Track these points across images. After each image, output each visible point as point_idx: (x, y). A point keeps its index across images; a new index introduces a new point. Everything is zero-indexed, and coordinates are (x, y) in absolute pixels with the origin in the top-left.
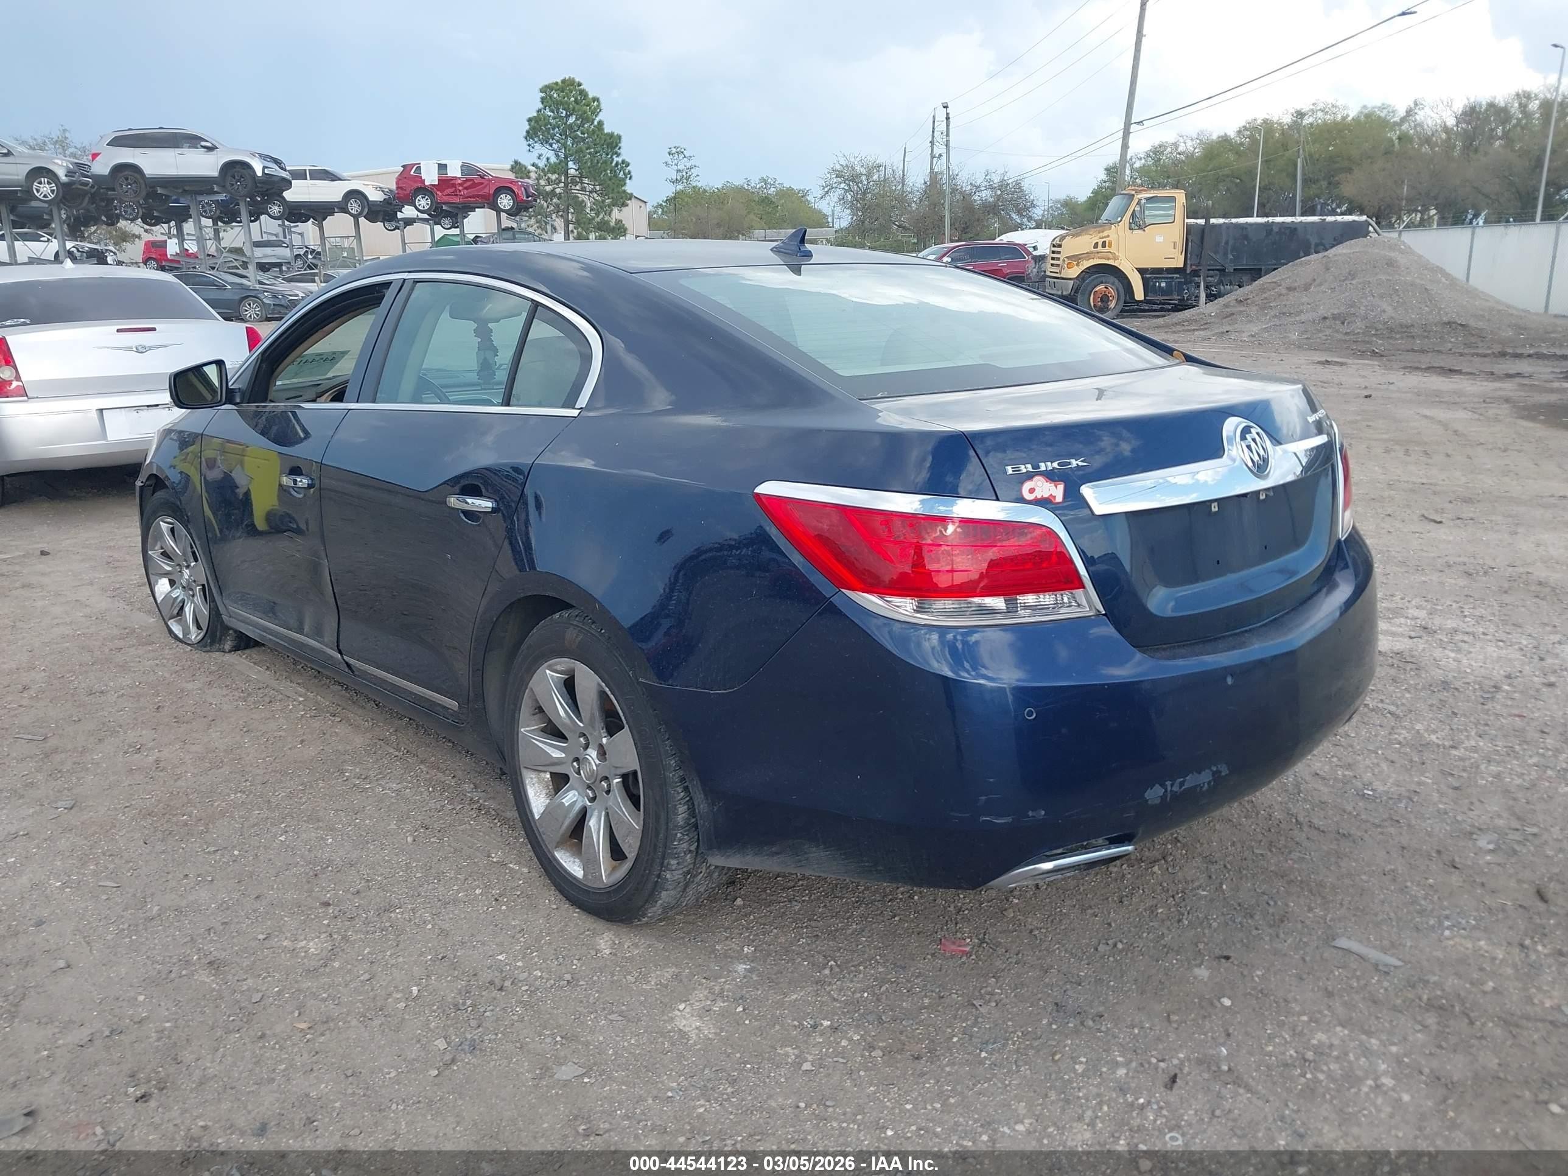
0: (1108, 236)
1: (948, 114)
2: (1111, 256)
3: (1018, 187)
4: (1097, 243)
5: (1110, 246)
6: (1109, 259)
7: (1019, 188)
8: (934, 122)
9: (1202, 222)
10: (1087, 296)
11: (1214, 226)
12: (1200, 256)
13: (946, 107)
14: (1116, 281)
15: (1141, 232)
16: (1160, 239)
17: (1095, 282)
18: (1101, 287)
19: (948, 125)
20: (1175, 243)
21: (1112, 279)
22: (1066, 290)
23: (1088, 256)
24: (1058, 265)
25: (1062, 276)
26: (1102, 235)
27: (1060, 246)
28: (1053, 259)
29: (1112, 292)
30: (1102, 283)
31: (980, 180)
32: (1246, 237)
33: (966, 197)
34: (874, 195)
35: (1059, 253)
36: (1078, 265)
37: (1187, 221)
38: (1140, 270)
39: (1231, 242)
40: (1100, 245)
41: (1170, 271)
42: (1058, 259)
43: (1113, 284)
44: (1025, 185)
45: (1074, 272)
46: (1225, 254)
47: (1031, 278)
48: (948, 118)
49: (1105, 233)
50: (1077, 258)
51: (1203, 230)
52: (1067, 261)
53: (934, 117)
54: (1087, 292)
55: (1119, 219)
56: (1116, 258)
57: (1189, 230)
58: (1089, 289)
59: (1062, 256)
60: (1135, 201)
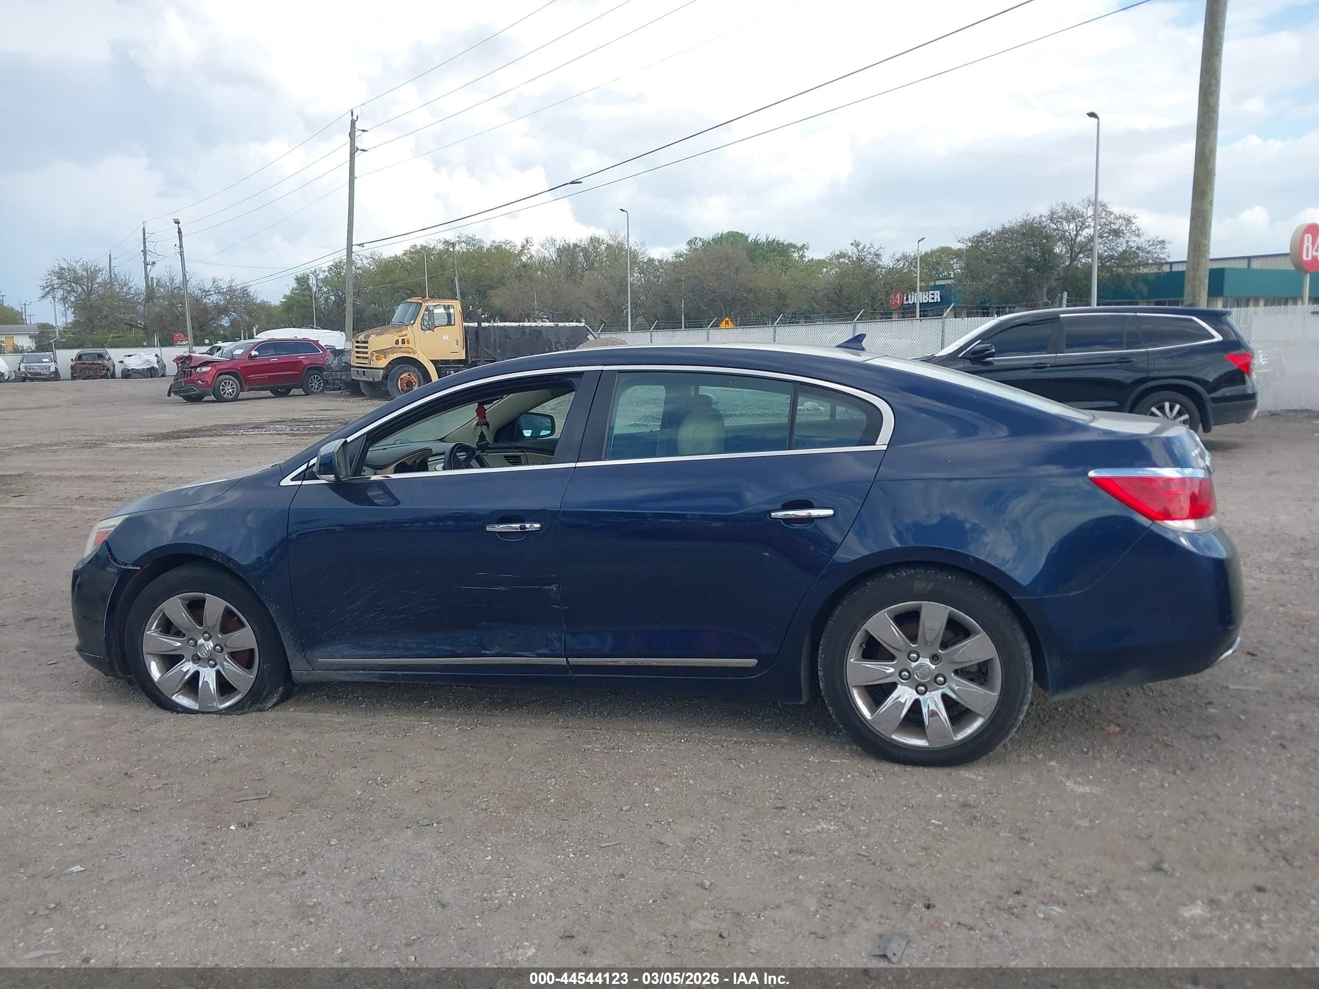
0: (406, 335)
1: (179, 229)
2: (410, 350)
3: (245, 292)
4: (398, 340)
5: (408, 343)
6: (410, 353)
7: (247, 294)
8: (144, 234)
9: (476, 324)
10: (395, 381)
11: (485, 328)
12: (476, 350)
13: (178, 223)
14: (417, 370)
15: (431, 332)
16: (446, 338)
17: (400, 371)
18: (406, 375)
19: (180, 239)
20: (457, 341)
21: (413, 368)
22: (378, 378)
23: (392, 350)
24: (367, 358)
25: (372, 366)
26: (400, 334)
27: (366, 342)
28: (357, 352)
29: (414, 379)
30: (406, 371)
31: (208, 286)
32: (507, 337)
33: (198, 301)
34: (100, 296)
35: (366, 348)
36: (385, 357)
37: (464, 324)
38: (433, 362)
39: (498, 340)
40: (400, 342)
41: (455, 361)
42: (366, 353)
43: (414, 372)
44: (252, 290)
45: (383, 363)
46: (495, 349)
47: (332, 368)
48: (180, 232)
49: (404, 333)
50: (384, 352)
51: (477, 331)
52: (375, 354)
53: (144, 229)
54: (395, 379)
55: (412, 322)
56: (414, 352)
57: (466, 330)
58: (397, 376)
59: (369, 351)
60: (423, 309)
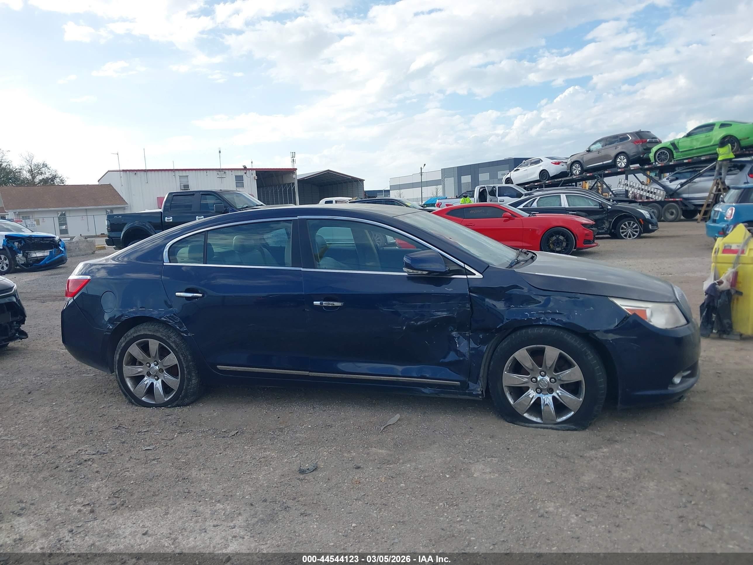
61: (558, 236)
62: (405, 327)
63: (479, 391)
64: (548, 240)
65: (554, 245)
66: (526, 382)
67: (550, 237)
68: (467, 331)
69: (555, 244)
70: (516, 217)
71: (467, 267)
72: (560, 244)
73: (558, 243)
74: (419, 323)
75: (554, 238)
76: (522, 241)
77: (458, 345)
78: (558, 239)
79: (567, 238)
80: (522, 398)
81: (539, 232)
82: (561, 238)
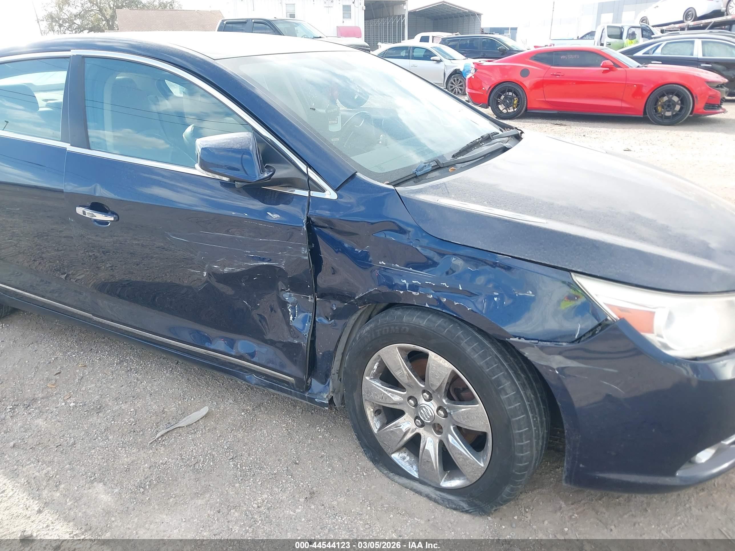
61: (671, 96)
62: (205, 273)
63: (325, 399)
64: (657, 101)
65: (663, 107)
66: (400, 403)
67: (660, 97)
68: (311, 294)
69: (665, 107)
70: (620, 67)
71: (312, 174)
72: (672, 107)
73: (669, 106)
74: (226, 270)
75: (665, 99)
76: (622, 100)
77: (291, 318)
78: (670, 101)
79: (683, 101)
80: (390, 427)
81: (646, 90)
82: (675, 99)
